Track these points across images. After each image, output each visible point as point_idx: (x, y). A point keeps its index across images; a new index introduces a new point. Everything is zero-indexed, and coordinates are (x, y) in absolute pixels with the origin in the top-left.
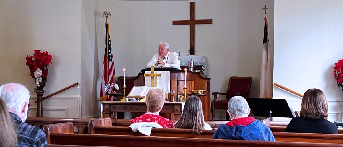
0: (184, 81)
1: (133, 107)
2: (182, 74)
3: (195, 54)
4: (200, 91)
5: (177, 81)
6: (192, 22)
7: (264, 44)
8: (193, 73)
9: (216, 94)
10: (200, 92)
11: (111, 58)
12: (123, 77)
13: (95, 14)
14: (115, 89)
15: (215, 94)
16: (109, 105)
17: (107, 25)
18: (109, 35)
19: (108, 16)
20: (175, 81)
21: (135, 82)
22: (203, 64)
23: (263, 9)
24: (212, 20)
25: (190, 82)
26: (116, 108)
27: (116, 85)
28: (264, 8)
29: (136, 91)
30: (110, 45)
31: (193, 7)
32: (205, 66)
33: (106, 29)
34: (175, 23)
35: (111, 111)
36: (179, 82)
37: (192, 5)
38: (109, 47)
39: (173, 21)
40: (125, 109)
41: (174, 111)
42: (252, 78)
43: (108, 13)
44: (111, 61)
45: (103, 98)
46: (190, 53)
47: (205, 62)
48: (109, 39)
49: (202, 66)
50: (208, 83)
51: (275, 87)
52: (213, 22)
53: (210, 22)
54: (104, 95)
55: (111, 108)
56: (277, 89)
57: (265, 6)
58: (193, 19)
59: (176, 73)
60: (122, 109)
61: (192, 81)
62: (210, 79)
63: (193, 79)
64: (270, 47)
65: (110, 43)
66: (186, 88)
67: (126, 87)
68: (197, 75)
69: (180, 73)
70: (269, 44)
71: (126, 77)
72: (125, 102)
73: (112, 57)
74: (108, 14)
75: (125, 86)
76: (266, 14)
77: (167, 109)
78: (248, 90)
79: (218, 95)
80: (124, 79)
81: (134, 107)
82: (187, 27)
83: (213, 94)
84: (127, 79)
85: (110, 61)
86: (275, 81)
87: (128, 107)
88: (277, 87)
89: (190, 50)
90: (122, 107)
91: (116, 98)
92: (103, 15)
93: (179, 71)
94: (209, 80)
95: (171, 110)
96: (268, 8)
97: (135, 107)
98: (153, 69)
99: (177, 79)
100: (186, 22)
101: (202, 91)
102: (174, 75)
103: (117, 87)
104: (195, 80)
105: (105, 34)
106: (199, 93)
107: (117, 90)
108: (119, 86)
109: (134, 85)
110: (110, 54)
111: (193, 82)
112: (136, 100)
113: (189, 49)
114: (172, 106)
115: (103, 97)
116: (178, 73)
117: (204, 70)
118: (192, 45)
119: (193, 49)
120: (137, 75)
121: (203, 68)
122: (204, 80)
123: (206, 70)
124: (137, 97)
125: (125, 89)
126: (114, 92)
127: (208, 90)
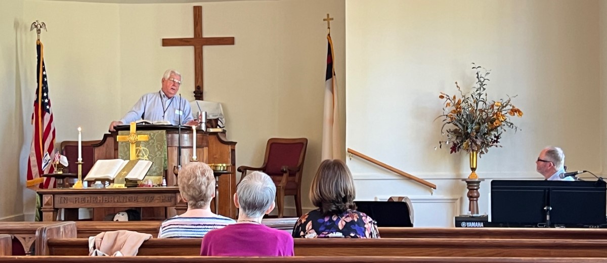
0: (192, 147)
1: (99, 199)
2: (186, 136)
3: (204, 98)
4: (221, 165)
5: (177, 148)
6: (198, 42)
7: (328, 80)
8: (206, 133)
9: (244, 169)
10: (221, 167)
11: (48, 107)
12: (77, 142)
13: (17, 25)
14: (60, 166)
15: (242, 170)
16: (52, 195)
17: (39, 47)
18: (43, 64)
19: (41, 29)
20: (174, 148)
21: (97, 151)
22: (219, 117)
23: (324, 20)
24: (233, 38)
25: (200, 149)
26: (66, 201)
27: (62, 157)
28: (326, 18)
29: (103, 169)
30: (45, 83)
31: (199, 15)
32: (224, 119)
33: (38, 54)
34: (166, 43)
35: (56, 207)
36: (182, 149)
37: (198, 12)
38: (43, 88)
39: (163, 39)
40: (83, 202)
41: (176, 204)
42: (306, 140)
43: (41, 25)
44: (49, 112)
45: (34, 182)
46: (195, 96)
47: (223, 113)
48: (44, 73)
49: (217, 120)
50: (233, 151)
51: (350, 156)
52: (236, 41)
53: (230, 41)
54: (34, 177)
55: (56, 202)
56: (352, 159)
57: (328, 15)
58: (199, 35)
59: (177, 133)
60: (77, 202)
62: (237, 145)
63: (205, 144)
64: (337, 86)
65: (45, 80)
67: (82, 161)
68: (213, 138)
69: (183, 135)
70: (336, 81)
71: (82, 142)
72: (81, 188)
73: (50, 106)
74: (41, 27)
75: (80, 159)
76: (329, 28)
77: (163, 201)
78: (300, 161)
79: (247, 171)
80: (77, 147)
81: (99, 197)
82: (190, 50)
83: (239, 170)
84: (84, 145)
85: (47, 113)
86: (348, 146)
87: (89, 199)
88: (353, 155)
89: (194, 92)
90: (77, 200)
91: (62, 182)
92: (32, 29)
93: (181, 129)
94: (235, 145)
95: (171, 201)
96: (332, 19)
97: (101, 198)
98: (133, 128)
99: (178, 146)
100: (188, 42)
101: (224, 165)
102: (172, 139)
103: (65, 161)
104: (210, 145)
105: (36, 63)
106: (219, 169)
107: (63, 166)
108: (68, 160)
109: (96, 155)
110: (46, 101)
111: (206, 149)
112: (103, 186)
113: (194, 90)
114: (173, 195)
115: (32, 180)
116: (179, 133)
117: (221, 126)
118: (199, 83)
119: (201, 90)
120: (101, 138)
121: (219, 123)
122: (226, 146)
123: (224, 127)
124: (103, 181)
125: (81, 165)
126: (60, 171)
127: (234, 164)
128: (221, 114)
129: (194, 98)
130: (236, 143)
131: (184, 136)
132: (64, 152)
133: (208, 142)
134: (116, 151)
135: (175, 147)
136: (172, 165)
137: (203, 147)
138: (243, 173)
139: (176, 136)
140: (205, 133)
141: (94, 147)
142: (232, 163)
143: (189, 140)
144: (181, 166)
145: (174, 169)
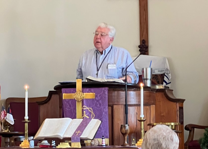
0: (139, 105)
2: (132, 94)
3: (150, 53)
4: (169, 124)
5: (123, 106)
9: (192, 127)
12: (24, 99)
14: (6, 124)
15: (190, 129)
20: (120, 106)
21: (42, 109)
22: (165, 71)
25: (148, 107)
27: (9, 116)
36: (128, 107)
46: (140, 51)
47: (169, 68)
49: (163, 76)
50: (181, 108)
59: (123, 91)
61: (151, 106)
62: (185, 102)
63: (153, 102)
66: (143, 119)
67: (28, 120)
69: (128, 91)
71: (29, 99)
75: (26, 117)
79: (195, 129)
80: (24, 103)
83: (187, 128)
89: (139, 47)
91: (9, 140)
93: (128, 86)
94: (183, 102)
98: (79, 85)
99: (125, 104)
101: (173, 124)
102: (118, 96)
103: (10, 119)
104: (157, 103)
108: (13, 118)
109: (41, 114)
113: (139, 44)
116: (126, 90)
117: (168, 82)
118: (143, 36)
119: (146, 44)
120: (47, 95)
121: (165, 79)
122: (174, 104)
123: (170, 83)
124: (49, 140)
125: (27, 124)
126: (6, 129)
127: (182, 123)
128: (167, 70)
129: (139, 53)
130: (184, 100)
131: (130, 93)
132: (10, 110)
133: (156, 100)
134: (61, 109)
135: (122, 104)
136: (119, 124)
137: (150, 105)
138: (190, 131)
139: (123, 93)
140: (152, 90)
141: (40, 104)
142: (180, 122)
143: (135, 98)
144: (128, 125)
145: (121, 128)
